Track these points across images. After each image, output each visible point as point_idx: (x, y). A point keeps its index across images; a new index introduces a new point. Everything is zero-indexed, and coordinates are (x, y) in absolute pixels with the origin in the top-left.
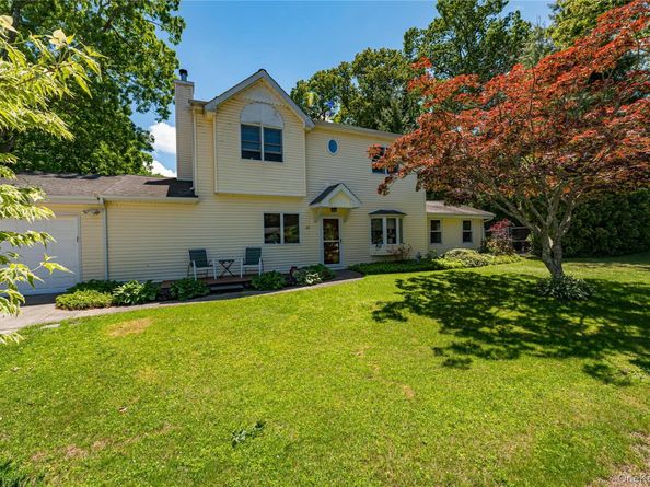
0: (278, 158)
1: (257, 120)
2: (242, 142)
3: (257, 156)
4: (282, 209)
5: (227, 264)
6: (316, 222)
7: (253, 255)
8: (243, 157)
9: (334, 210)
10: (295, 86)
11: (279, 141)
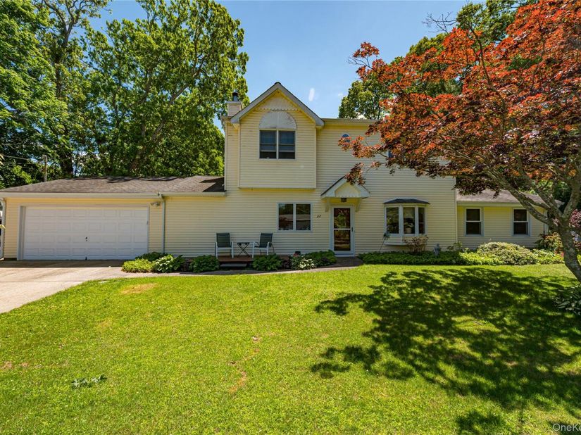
0: (291, 156)
1: (273, 126)
2: (261, 145)
3: (273, 155)
4: (295, 200)
5: (243, 246)
6: (327, 211)
7: (266, 239)
8: (261, 157)
9: (344, 200)
10: (351, 87)
11: (293, 141)
